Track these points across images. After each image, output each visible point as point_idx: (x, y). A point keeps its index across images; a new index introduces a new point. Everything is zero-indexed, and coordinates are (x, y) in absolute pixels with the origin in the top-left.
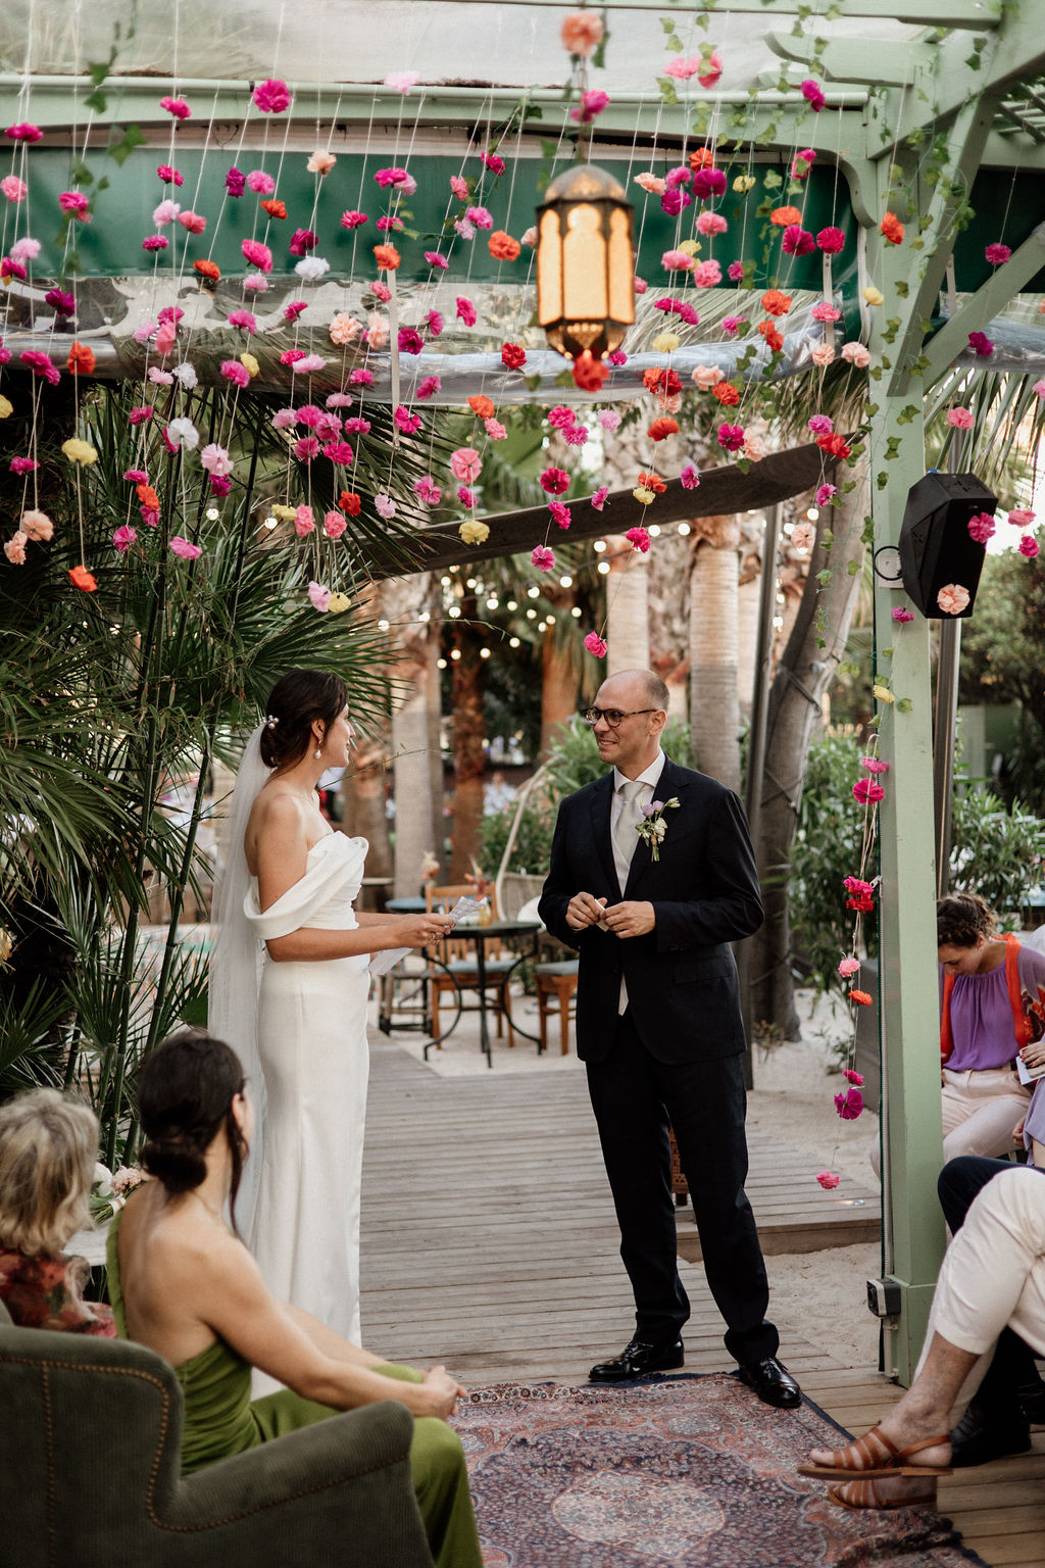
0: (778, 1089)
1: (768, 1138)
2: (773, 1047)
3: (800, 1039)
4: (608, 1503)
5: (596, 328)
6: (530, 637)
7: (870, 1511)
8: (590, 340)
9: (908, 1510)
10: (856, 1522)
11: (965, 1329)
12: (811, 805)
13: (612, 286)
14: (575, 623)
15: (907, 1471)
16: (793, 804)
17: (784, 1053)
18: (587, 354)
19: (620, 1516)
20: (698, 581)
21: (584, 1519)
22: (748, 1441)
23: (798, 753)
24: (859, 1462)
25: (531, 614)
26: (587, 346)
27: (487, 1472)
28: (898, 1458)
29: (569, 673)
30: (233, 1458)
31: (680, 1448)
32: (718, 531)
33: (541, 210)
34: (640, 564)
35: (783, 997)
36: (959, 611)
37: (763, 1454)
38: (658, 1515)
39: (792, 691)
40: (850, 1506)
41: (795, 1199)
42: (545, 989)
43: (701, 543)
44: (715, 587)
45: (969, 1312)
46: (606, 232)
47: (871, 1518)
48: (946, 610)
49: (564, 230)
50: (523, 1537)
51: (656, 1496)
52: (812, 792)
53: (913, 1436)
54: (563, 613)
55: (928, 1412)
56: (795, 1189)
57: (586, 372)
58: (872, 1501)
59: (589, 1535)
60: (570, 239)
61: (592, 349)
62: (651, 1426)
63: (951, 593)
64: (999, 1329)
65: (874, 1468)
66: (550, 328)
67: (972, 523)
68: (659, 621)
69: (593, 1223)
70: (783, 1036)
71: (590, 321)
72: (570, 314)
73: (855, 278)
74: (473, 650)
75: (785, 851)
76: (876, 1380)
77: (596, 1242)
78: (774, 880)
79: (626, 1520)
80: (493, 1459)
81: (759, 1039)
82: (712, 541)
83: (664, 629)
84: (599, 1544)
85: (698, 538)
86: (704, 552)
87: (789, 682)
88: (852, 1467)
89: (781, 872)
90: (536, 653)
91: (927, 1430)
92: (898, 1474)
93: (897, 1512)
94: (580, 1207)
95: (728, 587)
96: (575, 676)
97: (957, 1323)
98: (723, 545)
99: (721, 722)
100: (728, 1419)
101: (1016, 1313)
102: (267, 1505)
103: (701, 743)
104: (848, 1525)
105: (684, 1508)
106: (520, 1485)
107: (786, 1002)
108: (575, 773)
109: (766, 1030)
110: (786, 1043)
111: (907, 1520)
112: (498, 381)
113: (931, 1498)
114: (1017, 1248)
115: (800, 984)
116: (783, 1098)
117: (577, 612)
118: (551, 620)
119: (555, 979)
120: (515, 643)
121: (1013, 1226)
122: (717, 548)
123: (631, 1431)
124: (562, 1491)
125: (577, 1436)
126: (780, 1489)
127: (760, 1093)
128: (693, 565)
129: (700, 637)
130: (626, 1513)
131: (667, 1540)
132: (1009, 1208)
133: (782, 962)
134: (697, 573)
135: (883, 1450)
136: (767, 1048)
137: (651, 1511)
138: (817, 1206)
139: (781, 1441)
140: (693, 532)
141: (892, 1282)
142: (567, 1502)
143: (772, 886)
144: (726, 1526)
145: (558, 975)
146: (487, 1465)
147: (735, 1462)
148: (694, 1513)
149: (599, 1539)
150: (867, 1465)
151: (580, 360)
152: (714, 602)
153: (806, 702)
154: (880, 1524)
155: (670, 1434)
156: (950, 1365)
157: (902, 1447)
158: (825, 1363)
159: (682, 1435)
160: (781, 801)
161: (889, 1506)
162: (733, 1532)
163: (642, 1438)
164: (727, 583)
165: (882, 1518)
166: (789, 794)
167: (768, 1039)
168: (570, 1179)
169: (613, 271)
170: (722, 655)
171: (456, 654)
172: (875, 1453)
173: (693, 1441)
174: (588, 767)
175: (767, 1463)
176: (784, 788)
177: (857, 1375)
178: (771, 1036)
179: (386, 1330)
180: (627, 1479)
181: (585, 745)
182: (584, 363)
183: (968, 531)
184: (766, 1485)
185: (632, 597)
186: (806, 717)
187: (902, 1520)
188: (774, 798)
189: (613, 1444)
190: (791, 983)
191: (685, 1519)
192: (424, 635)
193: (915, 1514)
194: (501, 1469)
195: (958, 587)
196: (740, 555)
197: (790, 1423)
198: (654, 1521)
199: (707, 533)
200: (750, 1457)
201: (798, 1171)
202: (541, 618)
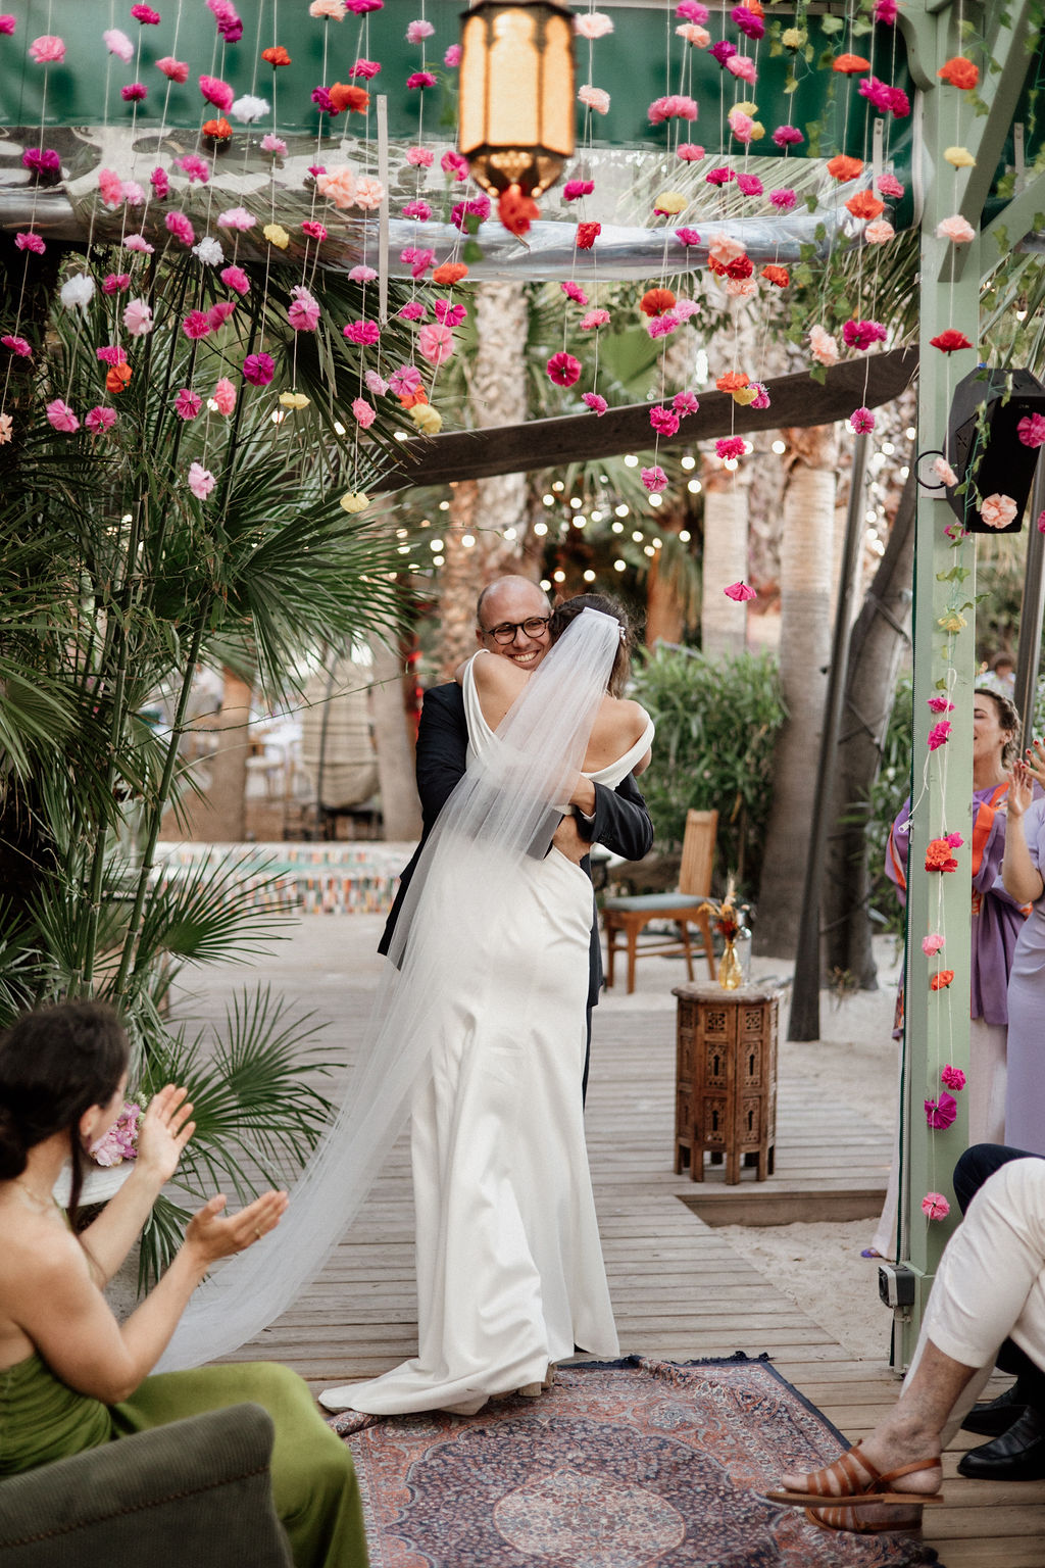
0: (846, 1040)
1: (822, 1094)
2: (847, 994)
3: (876, 987)
4: (558, 1508)
5: (524, 160)
6: (637, 560)
7: (847, 1534)
8: (518, 173)
9: (887, 1538)
10: (831, 1547)
11: (960, 1339)
12: (901, 742)
13: (545, 108)
14: (683, 548)
15: (890, 1498)
16: (876, 740)
17: (859, 1002)
18: (515, 189)
19: (568, 1524)
20: (792, 502)
21: (526, 1524)
22: (730, 1440)
23: (883, 685)
24: (835, 1487)
25: (638, 537)
26: (514, 180)
27: (434, 1463)
28: (881, 1483)
29: (673, 599)
30: (62, 1463)
31: (654, 1444)
32: (815, 450)
33: (466, 16)
34: (741, 485)
35: (860, 943)
36: (1004, 524)
37: (743, 1457)
38: (610, 1527)
39: (880, 621)
40: (828, 1526)
41: (838, 1162)
42: (614, 924)
43: (796, 463)
44: (809, 509)
45: (965, 1319)
46: (541, 43)
47: (846, 1542)
48: (990, 523)
49: (490, 40)
50: (453, 1542)
51: (613, 1503)
52: (903, 728)
53: (897, 1459)
54: (670, 536)
55: (916, 1432)
56: (841, 1151)
57: (513, 211)
58: (850, 1522)
59: (527, 1545)
60: (498, 49)
61: (520, 183)
62: (629, 1416)
63: (997, 505)
64: (1002, 1339)
65: (853, 1494)
66: (472, 156)
67: (1022, 425)
68: (764, 547)
69: (617, 1179)
70: (858, 984)
71: (519, 149)
72: (495, 139)
73: (908, 148)
74: (577, 572)
75: (866, 790)
76: (886, 1376)
77: (618, 1201)
78: (854, 819)
79: (574, 1530)
80: (444, 1448)
81: (832, 987)
82: (808, 461)
83: (768, 556)
84: (535, 1557)
85: (792, 457)
86: (799, 471)
87: (877, 612)
88: (827, 1493)
89: (861, 811)
90: (640, 576)
91: (914, 1451)
92: (880, 1501)
93: (875, 1538)
94: (609, 1161)
95: (823, 510)
96: (681, 602)
97: (953, 1332)
98: (819, 465)
99: (810, 651)
100: (713, 1413)
101: (1020, 1322)
102: (93, 1520)
103: (789, 673)
104: (820, 1549)
105: (641, 1519)
106: (466, 1481)
107: (863, 949)
108: (656, 701)
109: (840, 978)
110: (861, 993)
111: (885, 1549)
112: (499, 254)
113: (917, 1523)
114: (1024, 1250)
115: (878, 928)
116: (850, 1050)
117: (685, 536)
118: (657, 543)
119: (624, 915)
120: (620, 566)
121: (1019, 1224)
122: (812, 468)
123: (605, 1421)
124: (511, 1490)
125: (545, 1424)
126: (753, 1500)
127: (827, 1044)
128: (787, 485)
129: (791, 562)
130: (575, 1521)
131: (613, 1557)
132: (1016, 1203)
133: (860, 907)
134: (791, 494)
135: (863, 1474)
136: (841, 997)
137: (604, 1521)
138: (861, 1172)
139: (766, 1443)
140: (788, 450)
141: (905, 1269)
142: (514, 1503)
143: (850, 825)
144: (683, 1544)
145: (626, 911)
146: (435, 1455)
147: (710, 1466)
148: (651, 1525)
149: (539, 1551)
150: (845, 1491)
151: (506, 196)
152: (807, 524)
153: (892, 633)
154: (857, 1551)
155: (647, 1426)
156: (941, 1380)
157: (885, 1471)
158: (832, 1352)
159: (661, 1429)
160: (864, 737)
161: (868, 1531)
162: (689, 1552)
163: (615, 1430)
164: (821, 506)
165: (859, 1544)
166: (872, 730)
167: (841, 986)
168: (604, 1129)
169: (546, 89)
170: (814, 581)
171: (560, 576)
172: (854, 1477)
173: (669, 1438)
174: (670, 694)
175: (746, 1467)
176: (867, 722)
177: (866, 1369)
178: (845, 984)
179: (368, 1289)
180: (586, 1480)
181: (667, 671)
182: (511, 200)
183: (1017, 433)
184: (738, 1496)
185: (730, 519)
186: (893, 648)
187: (879, 1549)
188: (857, 733)
189: (583, 1435)
190: (870, 927)
191: (640, 1532)
192: (518, 553)
193: (895, 1543)
194: (451, 1459)
195: (1005, 497)
196: (837, 476)
197: (781, 1422)
198: (604, 1533)
199: (803, 452)
200: (728, 1459)
201: (847, 1131)
202: (648, 542)
